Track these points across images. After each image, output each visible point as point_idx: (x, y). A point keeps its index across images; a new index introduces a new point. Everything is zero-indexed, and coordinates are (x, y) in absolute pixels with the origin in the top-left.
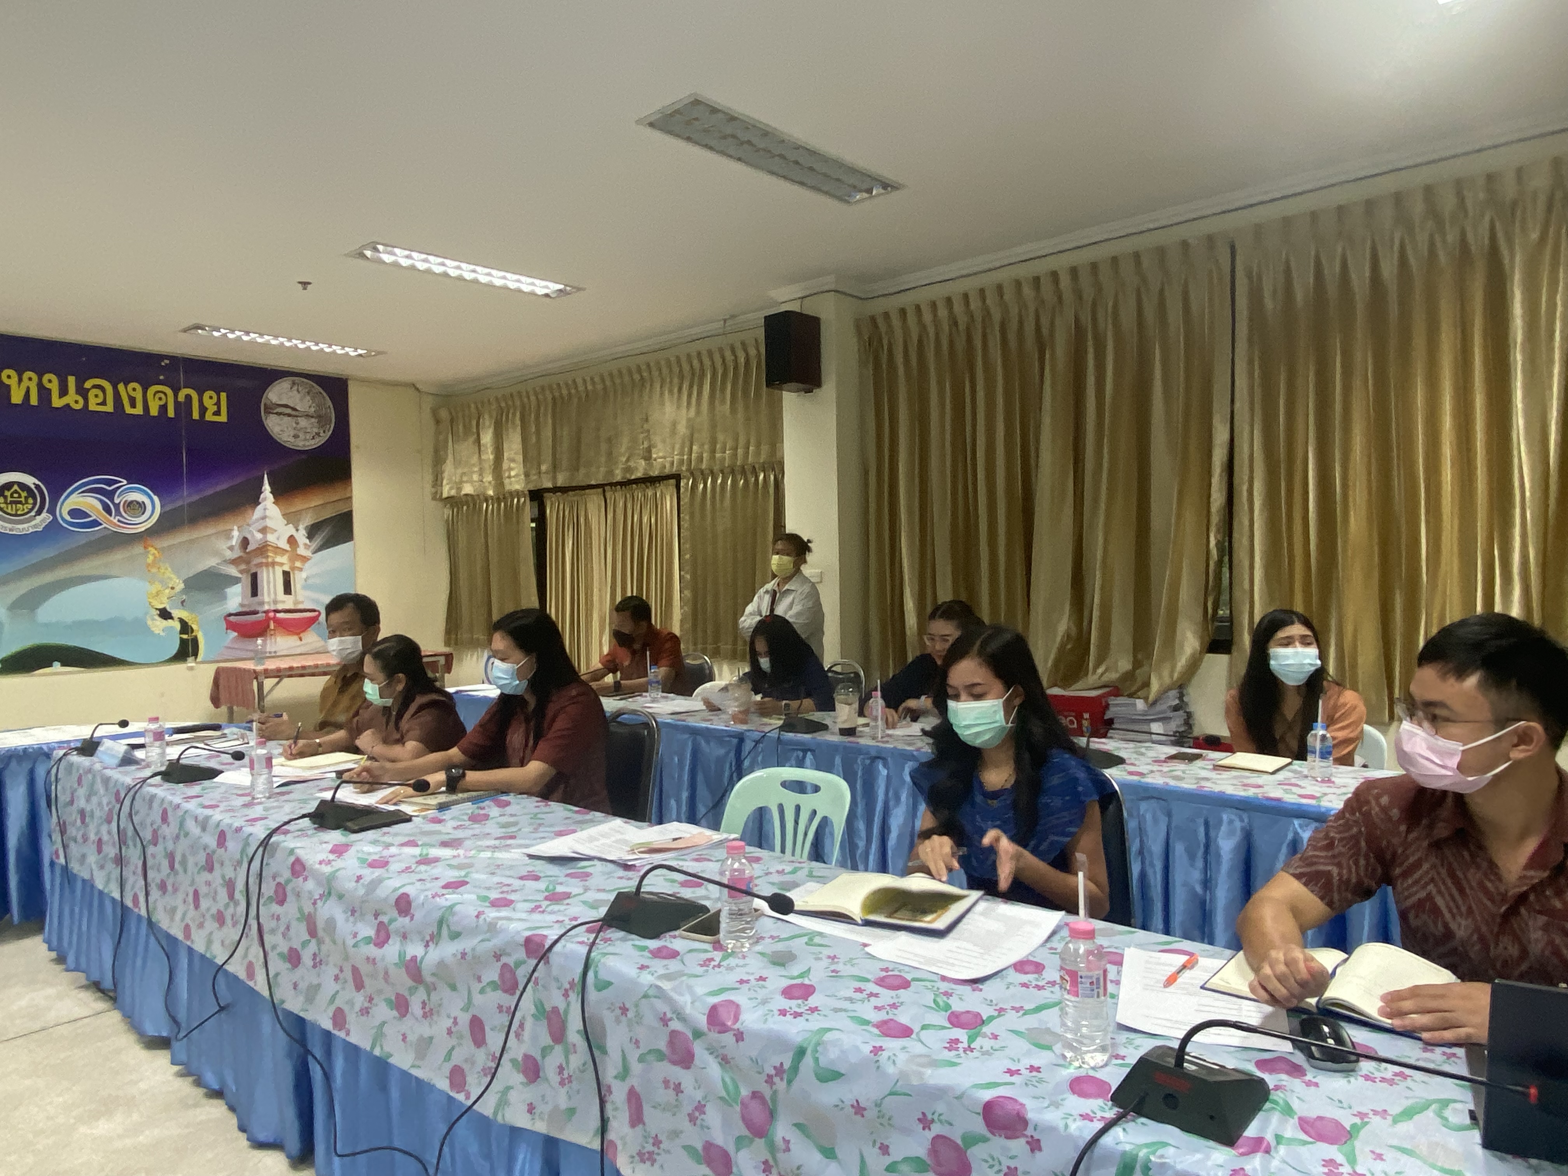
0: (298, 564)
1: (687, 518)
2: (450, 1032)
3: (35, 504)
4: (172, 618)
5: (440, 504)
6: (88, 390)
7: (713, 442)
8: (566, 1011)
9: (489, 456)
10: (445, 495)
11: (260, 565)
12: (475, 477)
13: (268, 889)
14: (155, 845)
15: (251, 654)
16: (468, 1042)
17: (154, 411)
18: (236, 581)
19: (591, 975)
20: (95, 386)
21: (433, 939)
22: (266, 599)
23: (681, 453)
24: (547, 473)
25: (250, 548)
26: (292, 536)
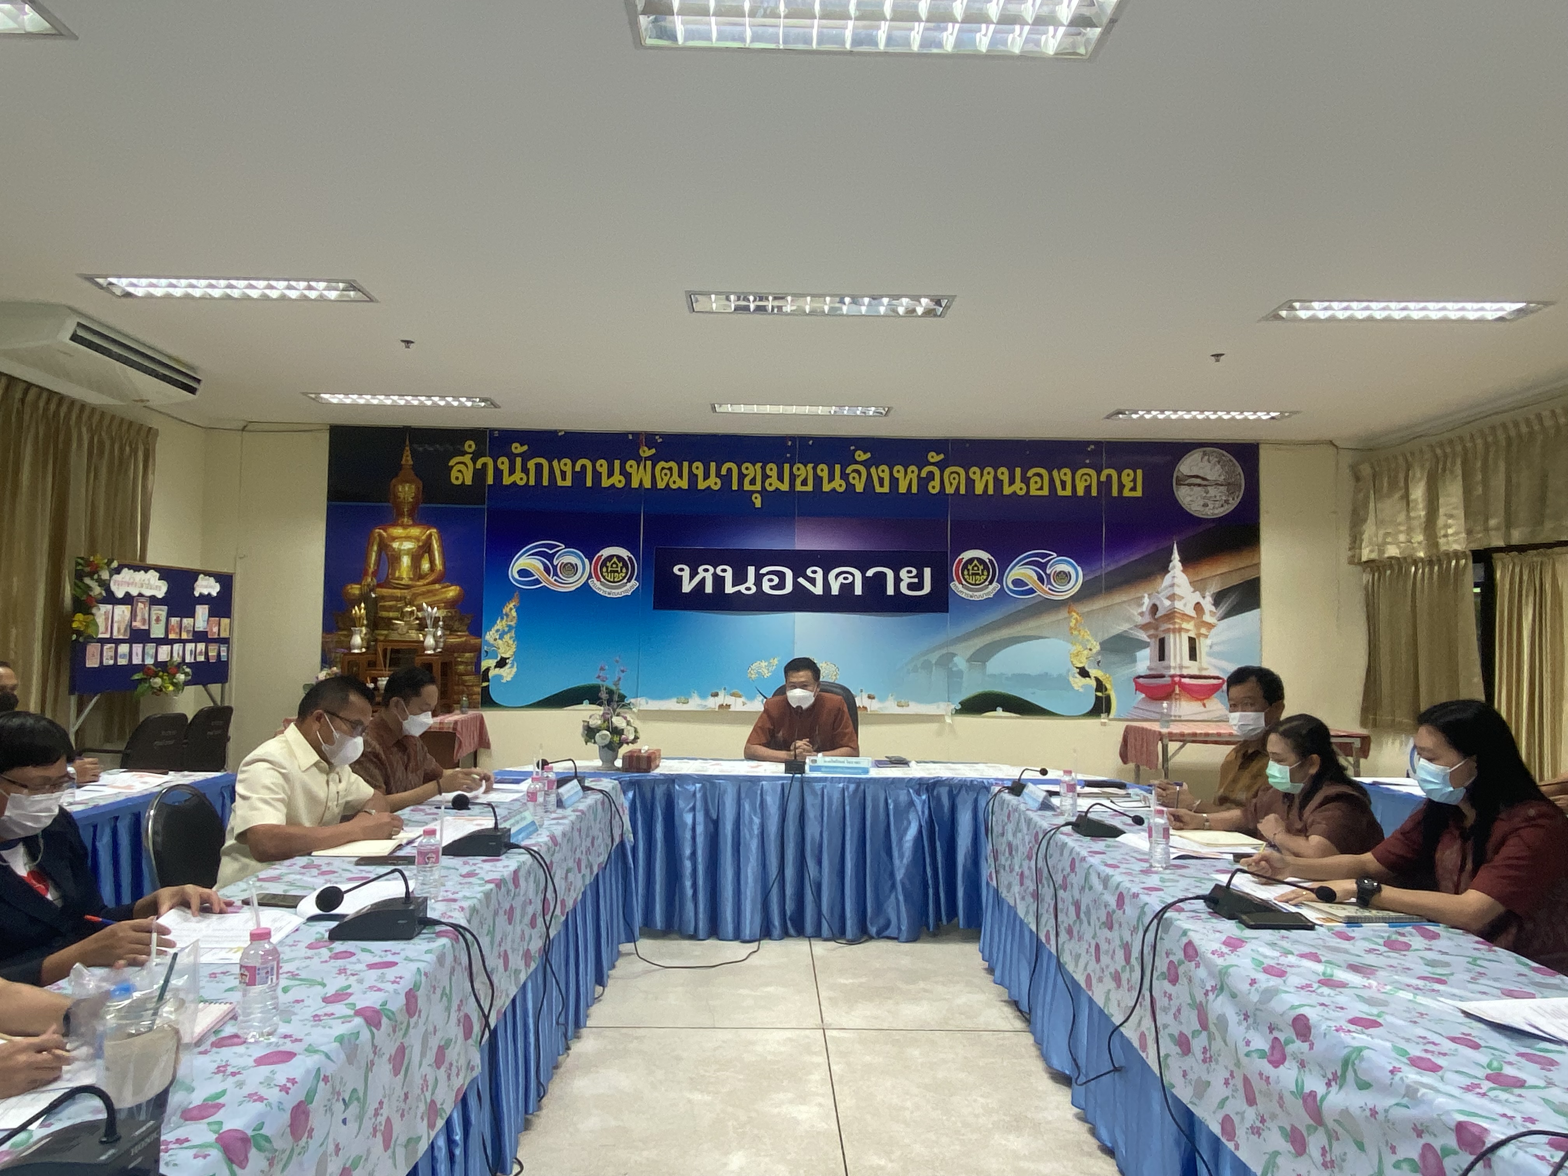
0: (1203, 631)
3: (989, 575)
4: (1089, 677)
5: (1359, 568)
6: (1030, 478)
9: (1420, 512)
10: (1364, 558)
11: (1168, 630)
12: (1402, 538)
13: (1162, 965)
14: (1065, 891)
15: (1158, 716)
17: (1080, 492)
18: (1143, 645)
20: (1036, 475)
21: (1337, 1080)
22: (1172, 664)
24: (1497, 529)
25: (1159, 614)
26: (1198, 603)
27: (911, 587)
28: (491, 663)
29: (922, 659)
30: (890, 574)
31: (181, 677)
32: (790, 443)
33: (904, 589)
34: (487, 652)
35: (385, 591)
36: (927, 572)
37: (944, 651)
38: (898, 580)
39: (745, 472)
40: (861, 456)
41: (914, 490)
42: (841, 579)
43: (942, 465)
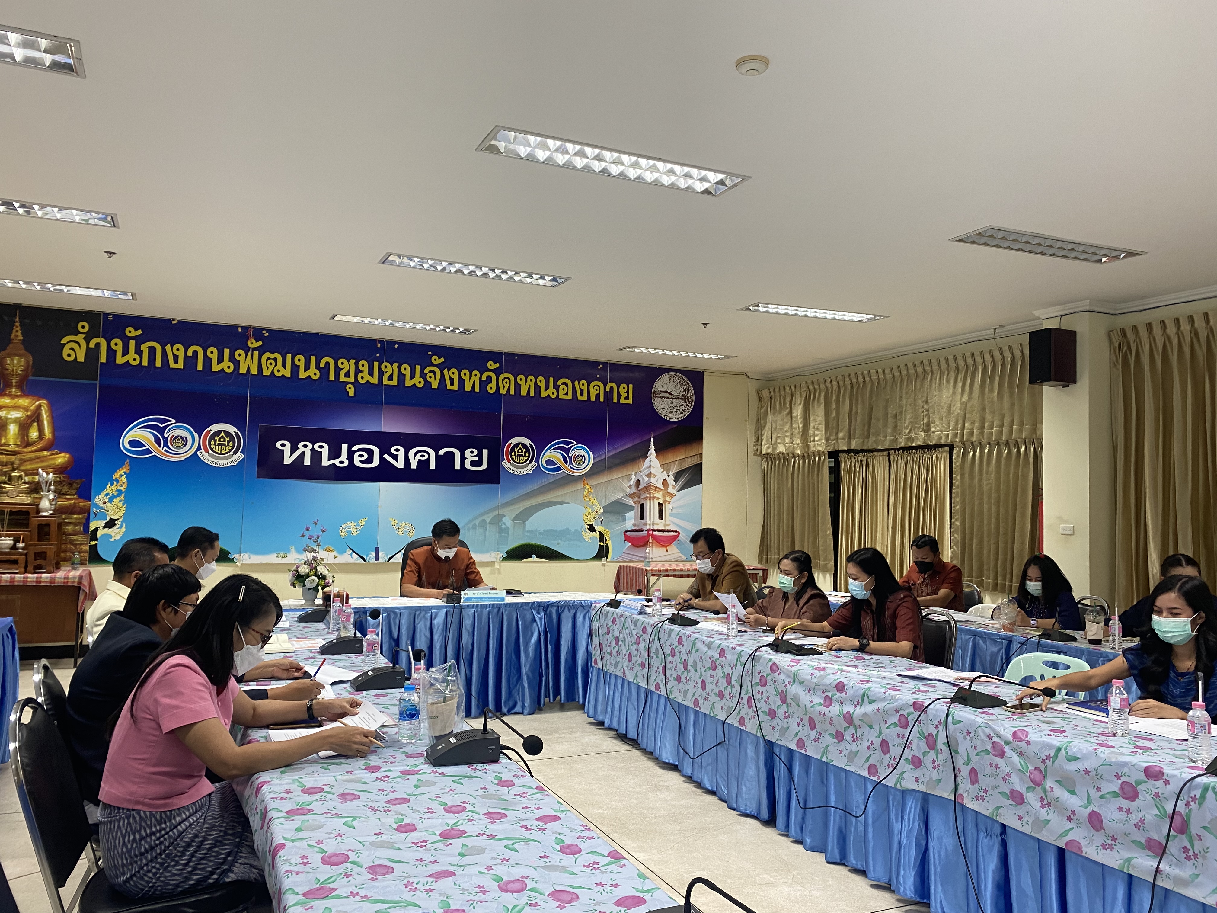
0: (668, 499)
1: (958, 477)
2: (868, 748)
3: (529, 456)
4: (595, 531)
5: (760, 458)
6: (560, 386)
7: (983, 420)
8: (937, 735)
9: (799, 424)
10: (763, 452)
11: (646, 498)
12: (787, 440)
14: (673, 656)
15: (643, 559)
16: (879, 752)
17: (593, 399)
18: (632, 508)
19: (950, 718)
20: (564, 384)
21: (860, 703)
22: (648, 522)
23: (955, 428)
24: (843, 439)
25: (641, 487)
26: (665, 479)
27: (472, 464)
28: (101, 524)
29: (480, 519)
30: (457, 453)
32: (379, 345)
33: (468, 465)
34: (95, 514)
36: (485, 452)
37: (496, 513)
38: (463, 458)
39: (340, 366)
40: (436, 360)
41: (477, 389)
42: (418, 456)
43: (497, 372)
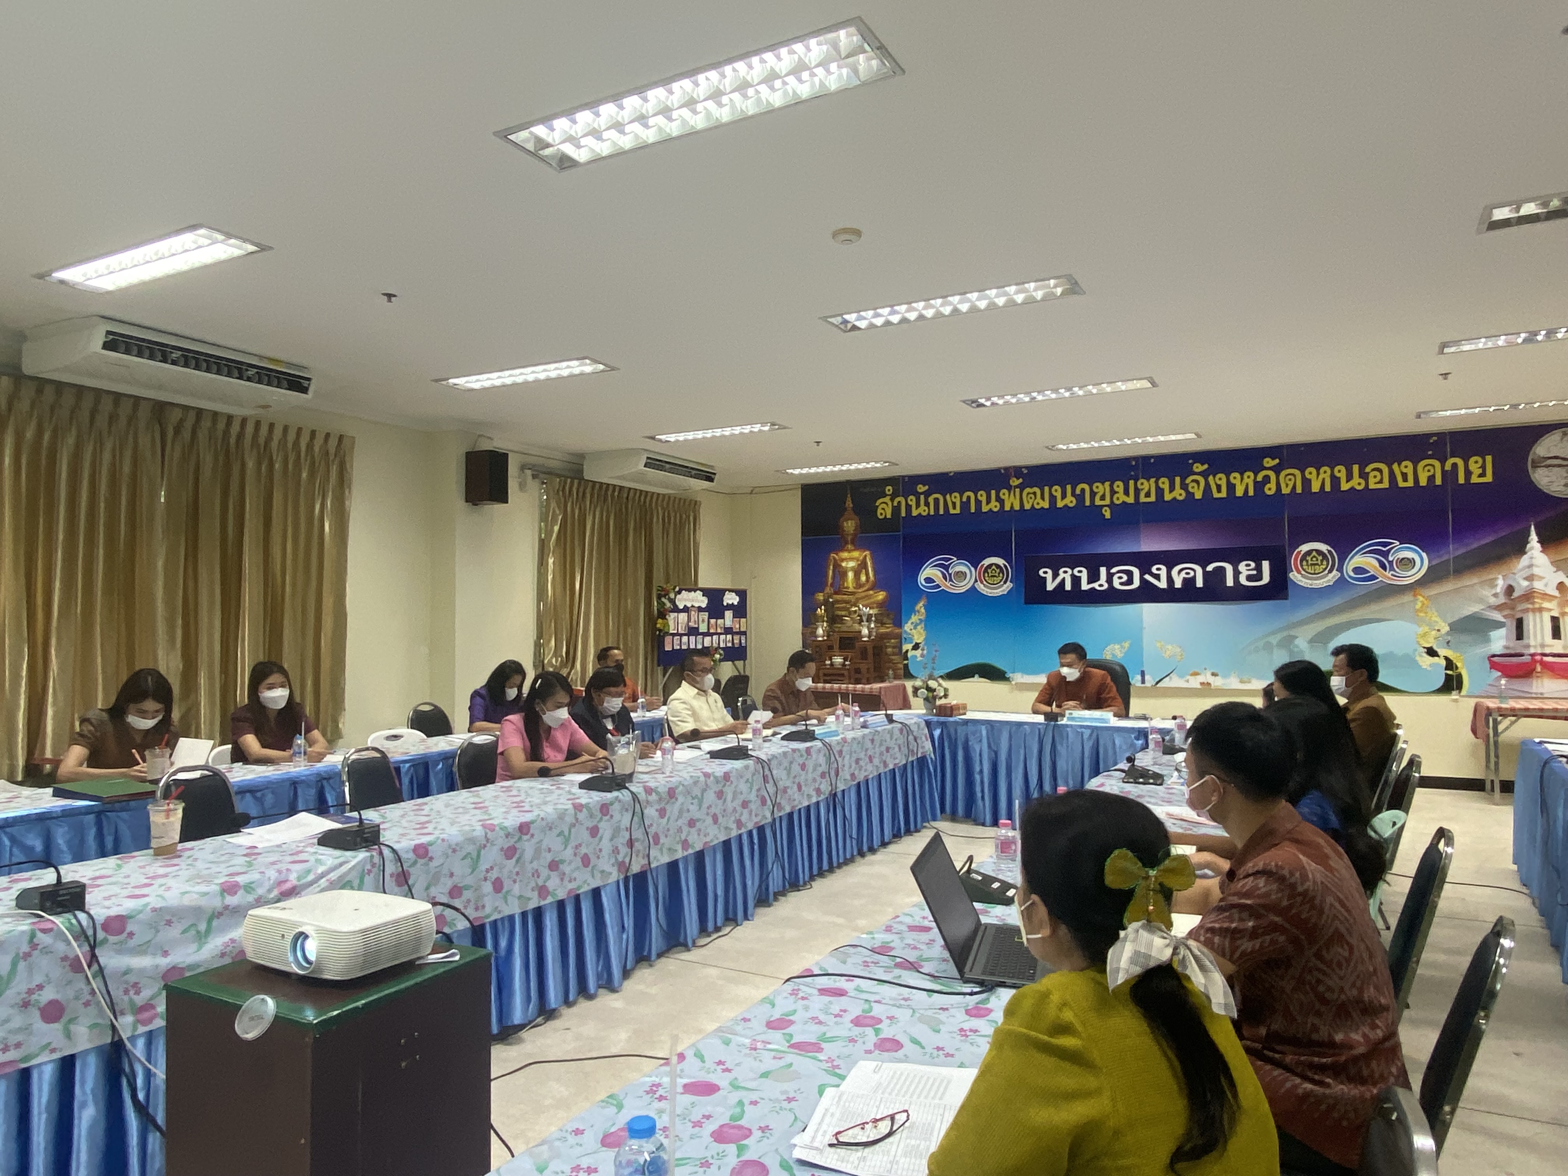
3: (1327, 565)
6: (1368, 473)
11: (1527, 610)
17: (1423, 482)
20: (1374, 470)
22: (1532, 643)
26: (1561, 582)
27: (1249, 578)
28: (909, 647)
29: (1263, 641)
30: (1229, 568)
31: (717, 656)
32: (1134, 463)
33: (1243, 580)
34: (906, 639)
35: (838, 597)
36: (1265, 564)
37: (1285, 634)
38: (1237, 573)
39: (1095, 490)
40: (1199, 468)
41: (1251, 493)
42: (1183, 574)
43: (1277, 470)
